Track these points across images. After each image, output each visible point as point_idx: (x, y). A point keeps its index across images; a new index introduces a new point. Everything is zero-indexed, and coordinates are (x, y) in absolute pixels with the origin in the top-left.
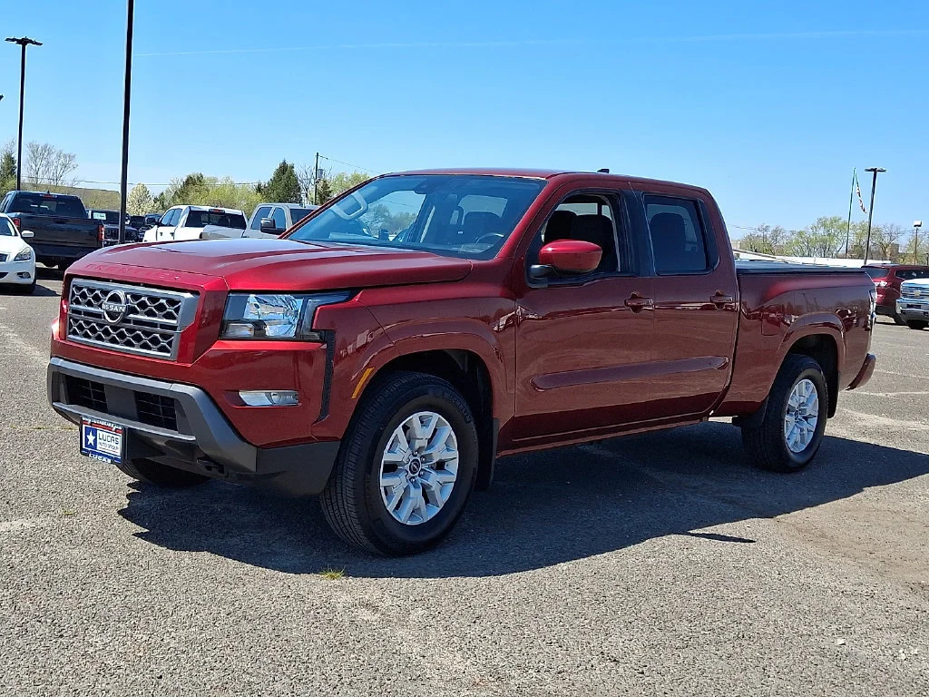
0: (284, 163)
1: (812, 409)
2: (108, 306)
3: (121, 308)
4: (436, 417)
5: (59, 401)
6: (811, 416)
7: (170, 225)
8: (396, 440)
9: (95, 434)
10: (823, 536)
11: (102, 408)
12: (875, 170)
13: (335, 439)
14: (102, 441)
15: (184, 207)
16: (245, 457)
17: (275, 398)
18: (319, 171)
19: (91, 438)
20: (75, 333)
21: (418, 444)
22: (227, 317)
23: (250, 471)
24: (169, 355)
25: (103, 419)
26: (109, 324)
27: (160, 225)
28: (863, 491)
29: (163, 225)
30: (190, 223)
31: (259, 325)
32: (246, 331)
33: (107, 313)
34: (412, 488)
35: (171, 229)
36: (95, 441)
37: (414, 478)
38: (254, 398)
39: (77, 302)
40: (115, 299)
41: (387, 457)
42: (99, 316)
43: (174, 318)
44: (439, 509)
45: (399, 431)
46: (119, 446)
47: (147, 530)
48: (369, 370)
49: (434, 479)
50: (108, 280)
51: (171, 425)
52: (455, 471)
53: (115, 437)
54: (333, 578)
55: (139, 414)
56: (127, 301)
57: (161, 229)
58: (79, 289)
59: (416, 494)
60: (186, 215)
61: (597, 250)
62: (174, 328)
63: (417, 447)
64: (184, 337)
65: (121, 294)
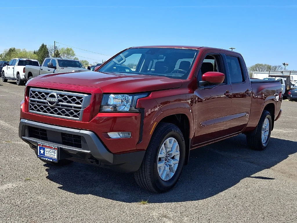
0: (43, 44)
1: (268, 128)
2: (49, 99)
3: (55, 100)
4: (174, 139)
5: (24, 136)
6: (267, 131)
7: (12, 65)
8: (162, 149)
9: (44, 150)
10: (291, 175)
11: (45, 139)
12: (232, 48)
13: (143, 150)
14: (47, 153)
15: (17, 59)
16: (108, 157)
17: (121, 135)
18: (55, 47)
19: (42, 151)
20: (32, 109)
21: (168, 150)
22: (102, 104)
23: (111, 163)
24: (78, 119)
25: (47, 144)
26: (49, 106)
27: (8, 65)
28: (288, 156)
29: (9, 65)
30: (19, 64)
31: (115, 107)
32: (109, 109)
33: (49, 102)
34: (166, 166)
35: (13, 66)
36: (44, 152)
37: (166, 162)
38: (113, 135)
39: (33, 97)
40: (53, 96)
41: (160, 156)
42: (44, 103)
43: (80, 104)
44: (174, 174)
45: (163, 145)
46: (56, 154)
47: (62, 186)
48: (155, 123)
49: (172, 162)
50: (47, 89)
51: (79, 146)
52: (178, 159)
53: (54, 151)
54: (144, 204)
55: (63, 141)
56: (58, 97)
57: (9, 66)
58: (34, 92)
59: (167, 168)
60: (18, 62)
61: (223, 75)
62: (80, 108)
63: (168, 151)
64: (84, 111)
65: (55, 94)
